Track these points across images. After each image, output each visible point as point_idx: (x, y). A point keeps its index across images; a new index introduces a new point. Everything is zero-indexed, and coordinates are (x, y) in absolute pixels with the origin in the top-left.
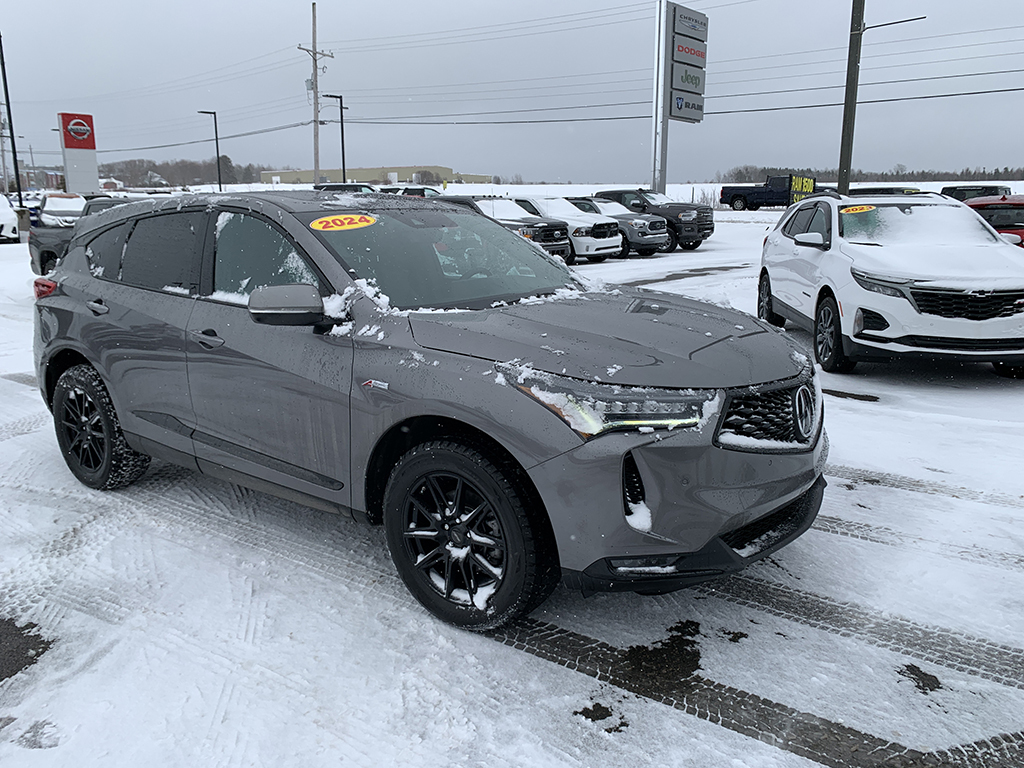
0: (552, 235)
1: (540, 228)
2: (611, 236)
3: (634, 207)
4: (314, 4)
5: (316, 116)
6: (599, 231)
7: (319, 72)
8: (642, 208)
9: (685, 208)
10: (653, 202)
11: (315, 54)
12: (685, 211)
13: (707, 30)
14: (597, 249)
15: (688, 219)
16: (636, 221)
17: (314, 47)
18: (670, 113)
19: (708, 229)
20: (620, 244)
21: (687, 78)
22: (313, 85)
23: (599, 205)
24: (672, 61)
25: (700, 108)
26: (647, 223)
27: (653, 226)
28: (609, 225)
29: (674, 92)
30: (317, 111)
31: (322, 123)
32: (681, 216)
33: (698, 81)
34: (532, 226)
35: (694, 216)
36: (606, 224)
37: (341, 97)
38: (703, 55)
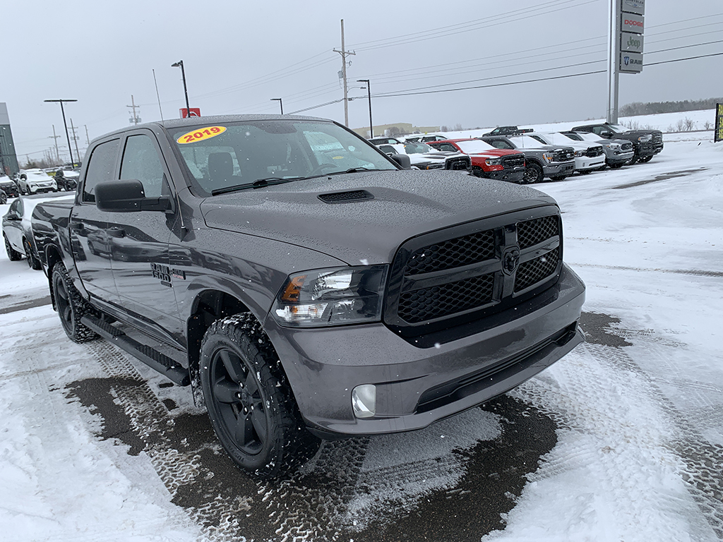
0: (565, 156)
1: (558, 152)
2: (598, 155)
3: (604, 135)
4: (342, 20)
5: (346, 95)
6: (591, 152)
7: (347, 65)
8: (610, 136)
9: (643, 133)
10: (617, 131)
11: (343, 53)
12: (643, 136)
13: (644, 6)
14: (590, 165)
15: (645, 140)
16: (612, 144)
17: (343, 49)
18: (620, 69)
19: (659, 147)
20: (604, 160)
21: (632, 42)
22: (343, 74)
23: (582, 136)
24: (621, 31)
25: (641, 62)
26: (620, 145)
27: (624, 147)
28: (597, 148)
29: (623, 53)
30: (346, 92)
31: (350, 99)
32: (640, 139)
33: (639, 43)
34: (553, 152)
35: (650, 139)
36: (596, 147)
37: (368, 81)
38: (642, 25)
